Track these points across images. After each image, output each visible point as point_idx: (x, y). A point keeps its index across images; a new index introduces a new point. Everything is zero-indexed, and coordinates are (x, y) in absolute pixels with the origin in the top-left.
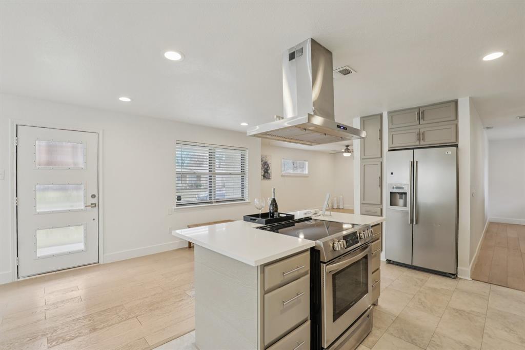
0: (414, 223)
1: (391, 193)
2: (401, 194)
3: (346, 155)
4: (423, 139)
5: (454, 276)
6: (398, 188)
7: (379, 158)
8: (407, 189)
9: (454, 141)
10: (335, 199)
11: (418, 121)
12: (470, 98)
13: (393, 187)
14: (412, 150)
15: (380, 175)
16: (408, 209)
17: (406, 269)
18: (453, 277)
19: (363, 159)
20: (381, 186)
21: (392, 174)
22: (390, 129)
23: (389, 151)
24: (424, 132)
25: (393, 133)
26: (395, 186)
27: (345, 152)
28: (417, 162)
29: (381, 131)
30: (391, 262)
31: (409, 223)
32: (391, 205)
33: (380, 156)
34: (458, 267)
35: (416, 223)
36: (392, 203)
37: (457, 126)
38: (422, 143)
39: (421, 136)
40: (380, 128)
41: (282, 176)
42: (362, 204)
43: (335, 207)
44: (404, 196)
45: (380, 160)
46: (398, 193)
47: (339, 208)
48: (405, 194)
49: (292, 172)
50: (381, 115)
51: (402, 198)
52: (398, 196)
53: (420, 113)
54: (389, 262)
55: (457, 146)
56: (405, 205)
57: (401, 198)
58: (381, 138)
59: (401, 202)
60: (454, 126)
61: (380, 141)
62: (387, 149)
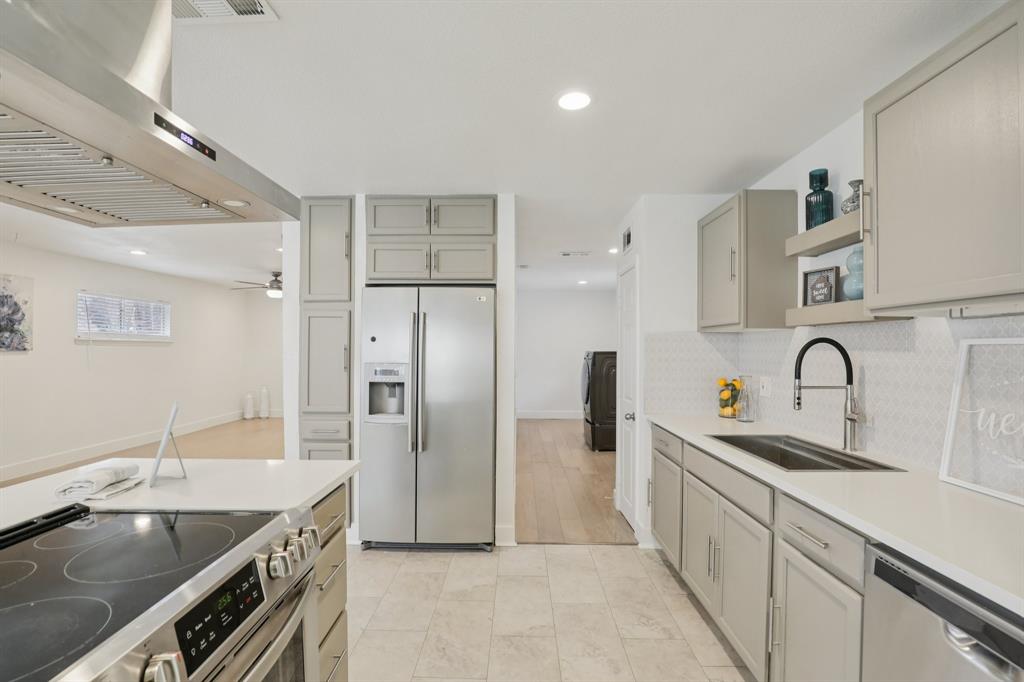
0: (420, 449)
1: (372, 385)
2: (393, 385)
3: (273, 294)
4: (437, 267)
5: (488, 546)
6: (385, 372)
7: (345, 301)
8: (405, 375)
9: (490, 276)
10: (249, 396)
11: (428, 227)
12: (516, 196)
13: (376, 371)
14: (416, 289)
15: (346, 342)
16: (407, 419)
17: (402, 555)
18: (489, 548)
19: (305, 302)
20: (349, 368)
21: (373, 339)
22: (370, 235)
23: (368, 285)
24: (438, 251)
25: (375, 247)
26: (378, 369)
27: (272, 287)
28: (425, 314)
29: (350, 237)
30: (373, 545)
31: (410, 450)
32: (370, 413)
33: (347, 298)
34: (497, 526)
35: (423, 450)
36: (374, 408)
37: (494, 247)
38: (435, 275)
39: (432, 261)
40: (346, 229)
41: (77, 341)
42: (304, 414)
43: (248, 416)
44: (397, 389)
45: (347, 306)
46: (387, 384)
47: (260, 418)
48: (401, 385)
49: (117, 330)
50: (351, 201)
51: (394, 396)
52: (386, 390)
53: (432, 210)
54: (368, 546)
55: (494, 286)
56: (401, 411)
57: (392, 395)
58: (349, 255)
59: (392, 403)
60: (491, 246)
61: (347, 262)
62: (364, 282)
